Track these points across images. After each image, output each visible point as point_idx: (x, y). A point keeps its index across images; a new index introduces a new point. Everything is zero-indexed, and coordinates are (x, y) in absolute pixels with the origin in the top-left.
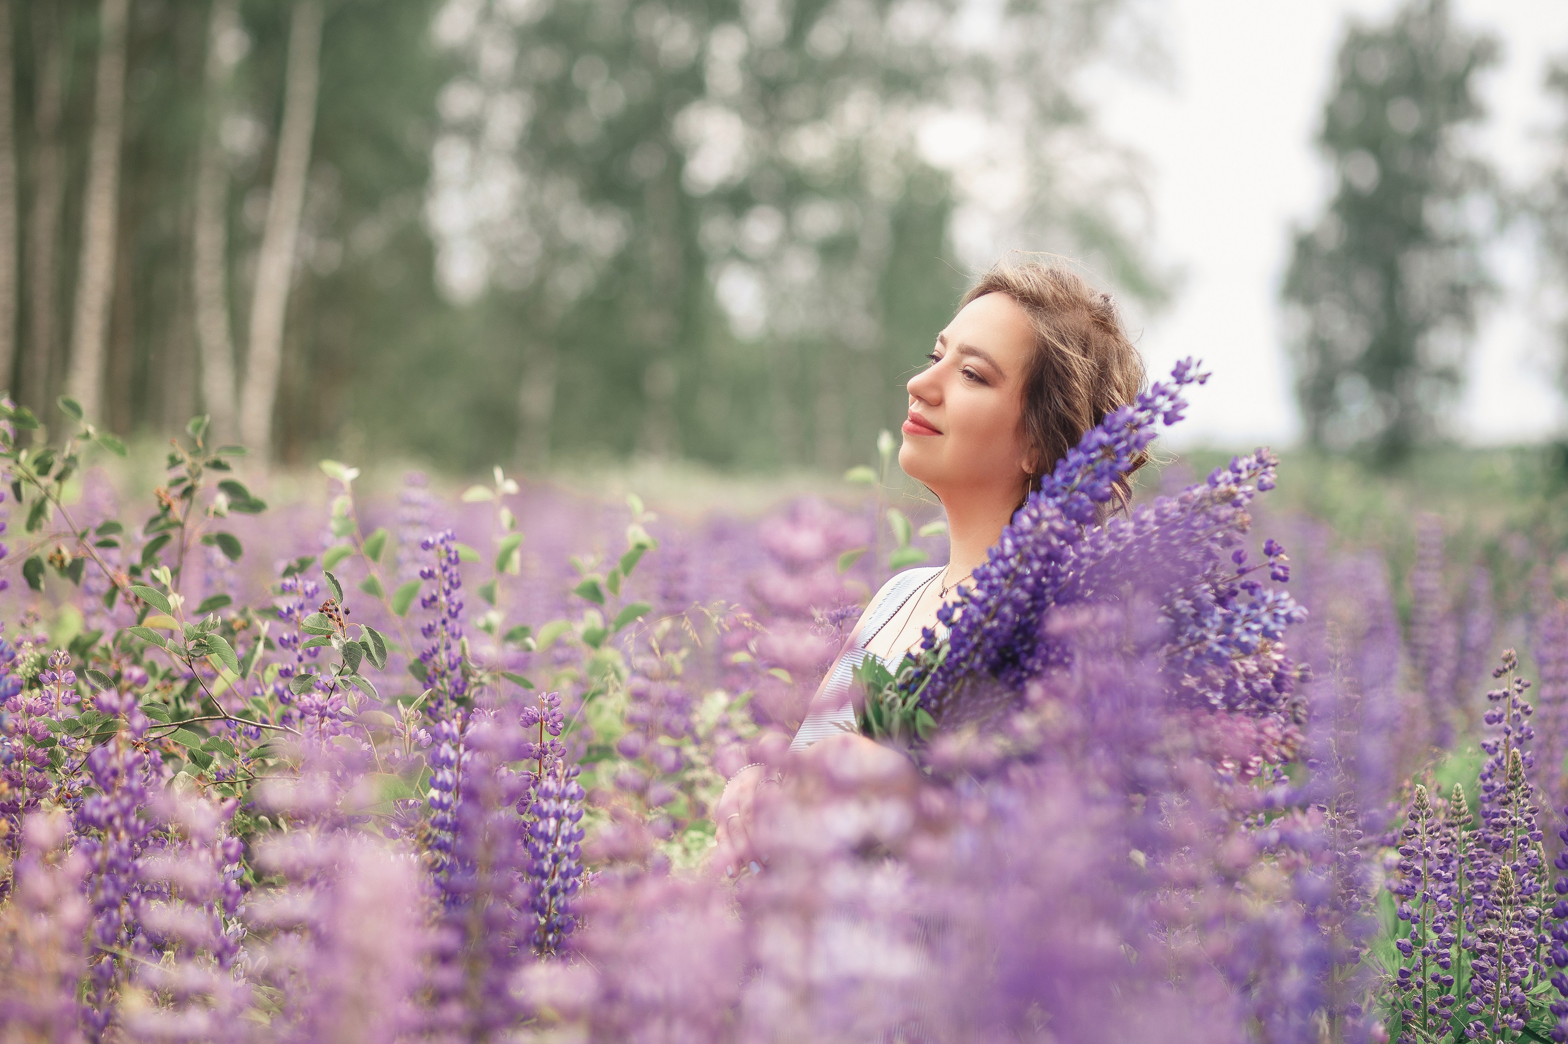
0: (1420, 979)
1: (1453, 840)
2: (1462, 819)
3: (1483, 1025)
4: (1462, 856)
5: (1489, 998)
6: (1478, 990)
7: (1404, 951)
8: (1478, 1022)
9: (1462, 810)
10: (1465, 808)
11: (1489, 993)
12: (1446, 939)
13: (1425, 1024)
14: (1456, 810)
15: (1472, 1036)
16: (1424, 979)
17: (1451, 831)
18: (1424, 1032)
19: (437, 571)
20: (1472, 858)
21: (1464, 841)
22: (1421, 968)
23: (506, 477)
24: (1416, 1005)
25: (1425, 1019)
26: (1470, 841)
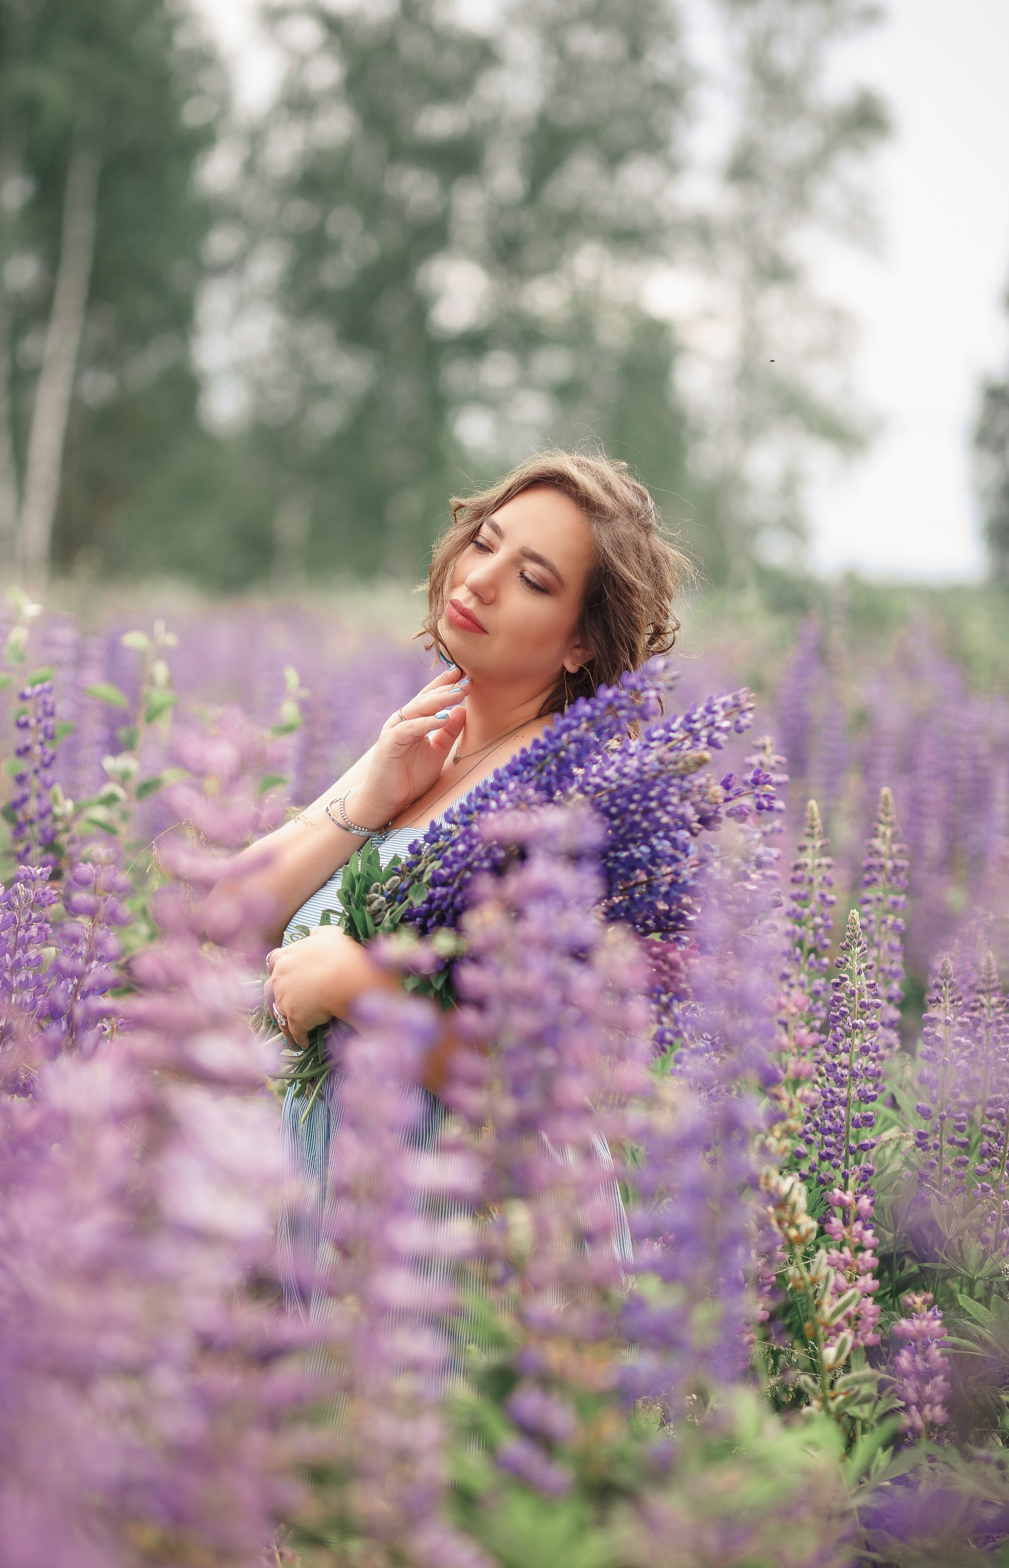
0: (937, 1142)
1: (982, 1006)
2: (992, 986)
3: (989, 1186)
4: (989, 1020)
5: (996, 1162)
6: (985, 1153)
7: (922, 1114)
8: (985, 1183)
9: (993, 977)
10: (995, 976)
11: (996, 1156)
12: (963, 1104)
13: (940, 1182)
14: (987, 978)
15: (979, 1196)
16: (941, 1141)
17: (981, 997)
18: (937, 1191)
19: (33, 722)
20: (999, 1023)
21: (993, 1007)
22: (939, 1131)
23: (167, 630)
24: (932, 1165)
25: (941, 1178)
26: (998, 1007)
